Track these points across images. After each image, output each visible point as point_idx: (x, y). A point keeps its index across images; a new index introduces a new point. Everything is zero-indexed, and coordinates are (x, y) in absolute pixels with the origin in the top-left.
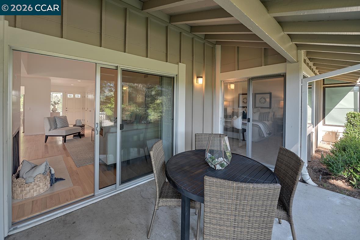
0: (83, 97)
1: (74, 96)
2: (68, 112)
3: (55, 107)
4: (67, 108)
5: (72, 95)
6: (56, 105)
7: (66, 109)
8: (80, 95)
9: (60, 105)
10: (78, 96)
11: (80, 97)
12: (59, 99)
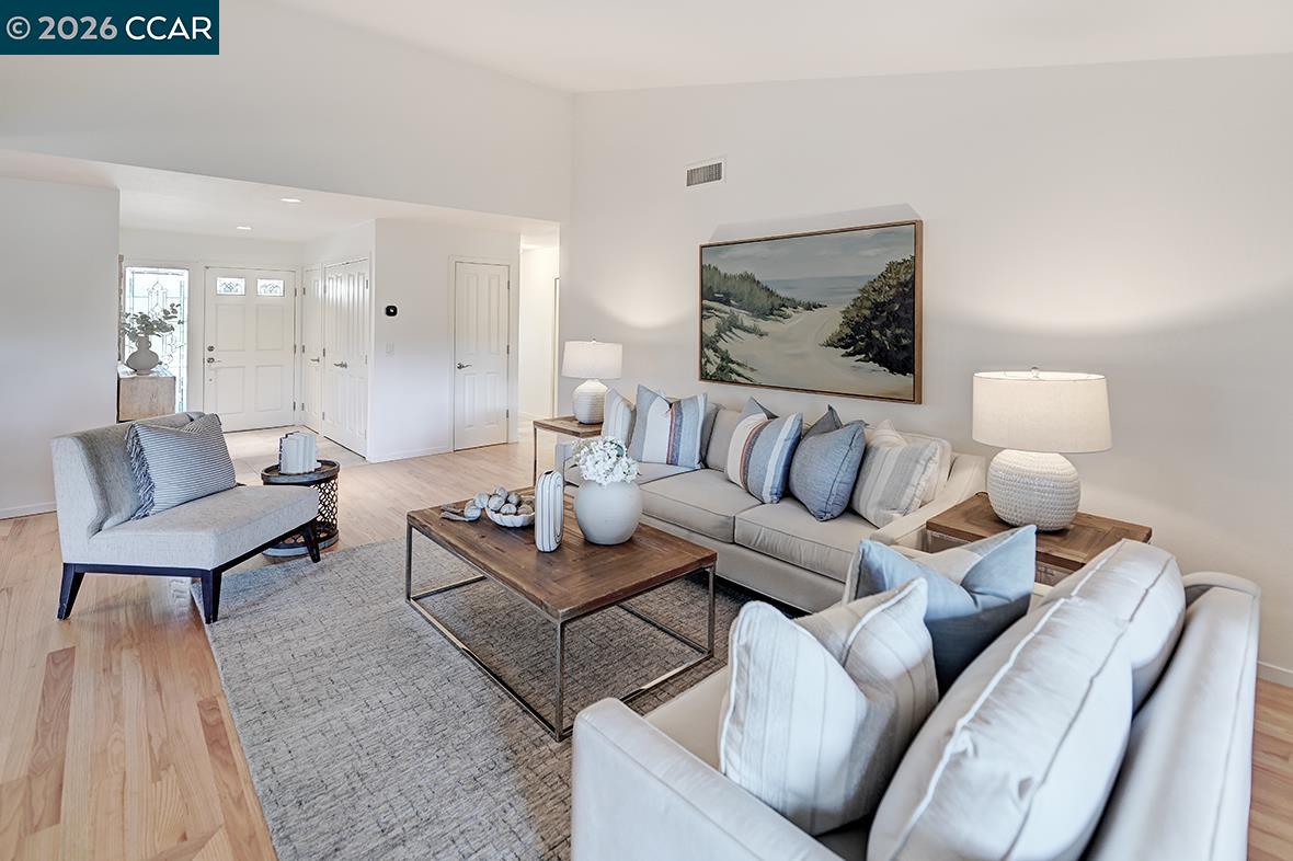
0: (300, 292)
1: (251, 288)
2: (216, 370)
3: (144, 345)
4: (211, 349)
5: (242, 282)
6: (153, 338)
7: (209, 355)
8: (280, 283)
9: (176, 333)
10: (271, 288)
11: (279, 292)
12: (170, 302)
